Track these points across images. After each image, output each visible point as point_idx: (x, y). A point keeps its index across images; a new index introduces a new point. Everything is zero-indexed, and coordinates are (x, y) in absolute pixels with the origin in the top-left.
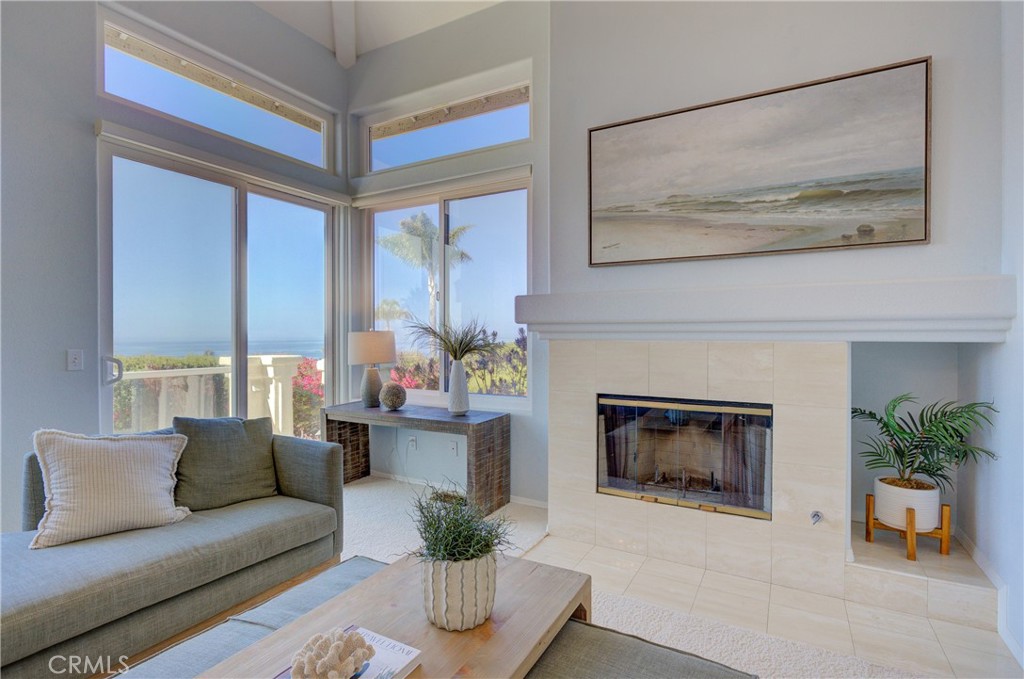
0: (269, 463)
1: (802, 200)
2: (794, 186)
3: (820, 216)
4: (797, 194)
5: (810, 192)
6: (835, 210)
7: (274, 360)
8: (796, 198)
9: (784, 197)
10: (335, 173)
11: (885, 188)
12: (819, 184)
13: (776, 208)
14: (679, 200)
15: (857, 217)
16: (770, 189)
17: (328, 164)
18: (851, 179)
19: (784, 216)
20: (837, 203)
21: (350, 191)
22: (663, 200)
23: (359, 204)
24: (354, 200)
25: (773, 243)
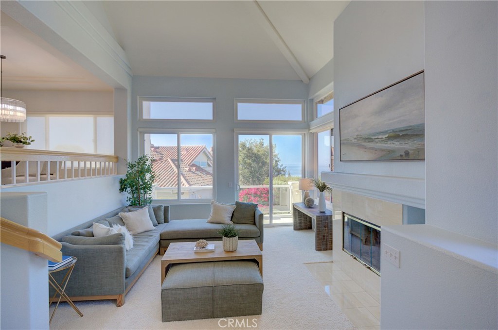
0: (253, 216)
1: (389, 138)
2: (386, 132)
3: (394, 146)
4: (387, 136)
5: (391, 134)
6: (398, 143)
7: (292, 184)
8: (387, 137)
9: (384, 137)
10: (305, 122)
11: (412, 134)
12: (394, 131)
13: (382, 141)
14: (359, 137)
15: (404, 146)
16: (381, 133)
17: (302, 119)
18: (403, 129)
19: (384, 145)
20: (399, 140)
21: (308, 127)
22: (355, 136)
23: (310, 131)
24: (309, 130)
25: (382, 157)
